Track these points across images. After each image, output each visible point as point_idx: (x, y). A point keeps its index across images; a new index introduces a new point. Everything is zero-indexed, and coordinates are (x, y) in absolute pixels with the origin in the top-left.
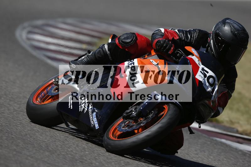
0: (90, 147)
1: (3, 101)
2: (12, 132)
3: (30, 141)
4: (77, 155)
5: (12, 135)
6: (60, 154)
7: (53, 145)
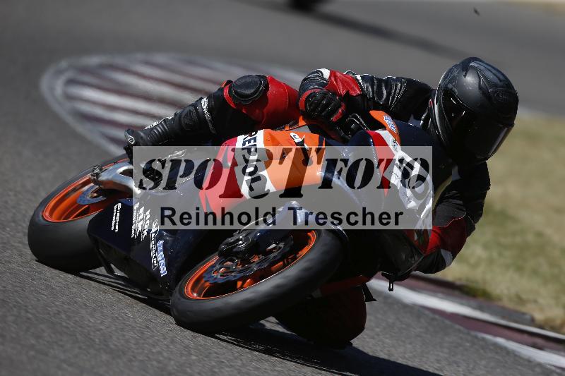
0: (201, 346)
1: (8, 235)
2: (26, 306)
3: (67, 328)
4: (172, 363)
5: (28, 312)
6: (134, 359)
7: (118, 339)
